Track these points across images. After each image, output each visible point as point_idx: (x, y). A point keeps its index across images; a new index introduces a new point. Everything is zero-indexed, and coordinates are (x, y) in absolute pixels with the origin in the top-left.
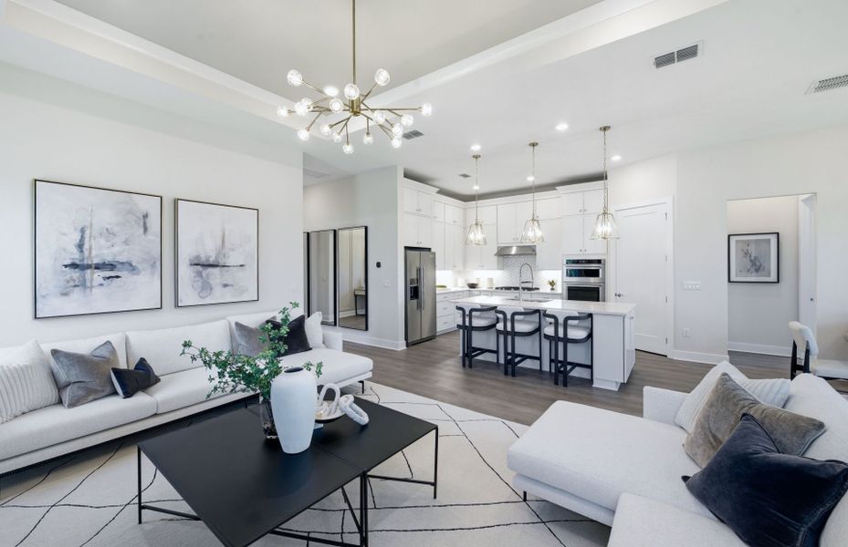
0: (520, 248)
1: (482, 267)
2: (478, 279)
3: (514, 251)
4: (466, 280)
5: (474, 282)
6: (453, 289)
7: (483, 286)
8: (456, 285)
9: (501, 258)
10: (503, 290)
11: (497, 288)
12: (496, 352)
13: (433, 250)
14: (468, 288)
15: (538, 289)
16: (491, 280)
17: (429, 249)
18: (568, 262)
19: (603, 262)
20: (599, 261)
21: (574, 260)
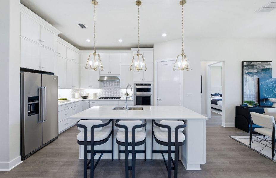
0: (108, 77)
1: (91, 87)
2: (88, 93)
3: (105, 79)
4: (80, 94)
5: (86, 95)
6: (72, 100)
7: (91, 97)
8: (74, 97)
9: (101, 82)
10: (103, 99)
11: (99, 98)
12: (111, 152)
13: (55, 75)
14: (82, 99)
15: (120, 98)
16: (95, 94)
17: (53, 74)
18: (137, 85)
19: (151, 85)
20: (150, 85)
21: (139, 84)
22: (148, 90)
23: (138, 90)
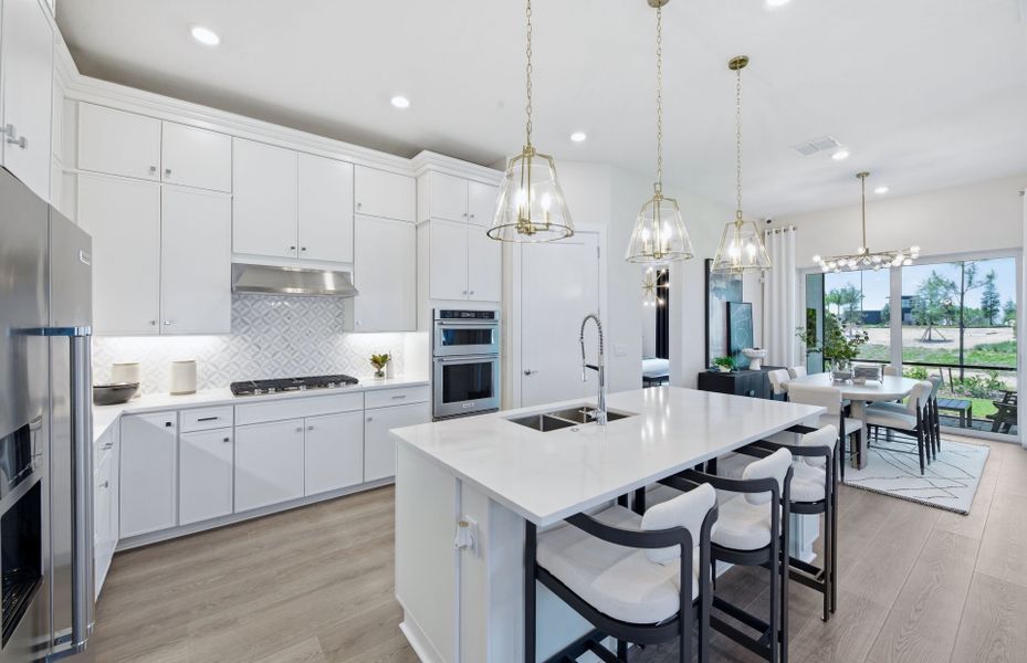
16: (186, 368)
18: (444, 314)
19: (497, 316)
20: (491, 315)
21: (453, 312)
22: (484, 337)
23: (453, 337)
